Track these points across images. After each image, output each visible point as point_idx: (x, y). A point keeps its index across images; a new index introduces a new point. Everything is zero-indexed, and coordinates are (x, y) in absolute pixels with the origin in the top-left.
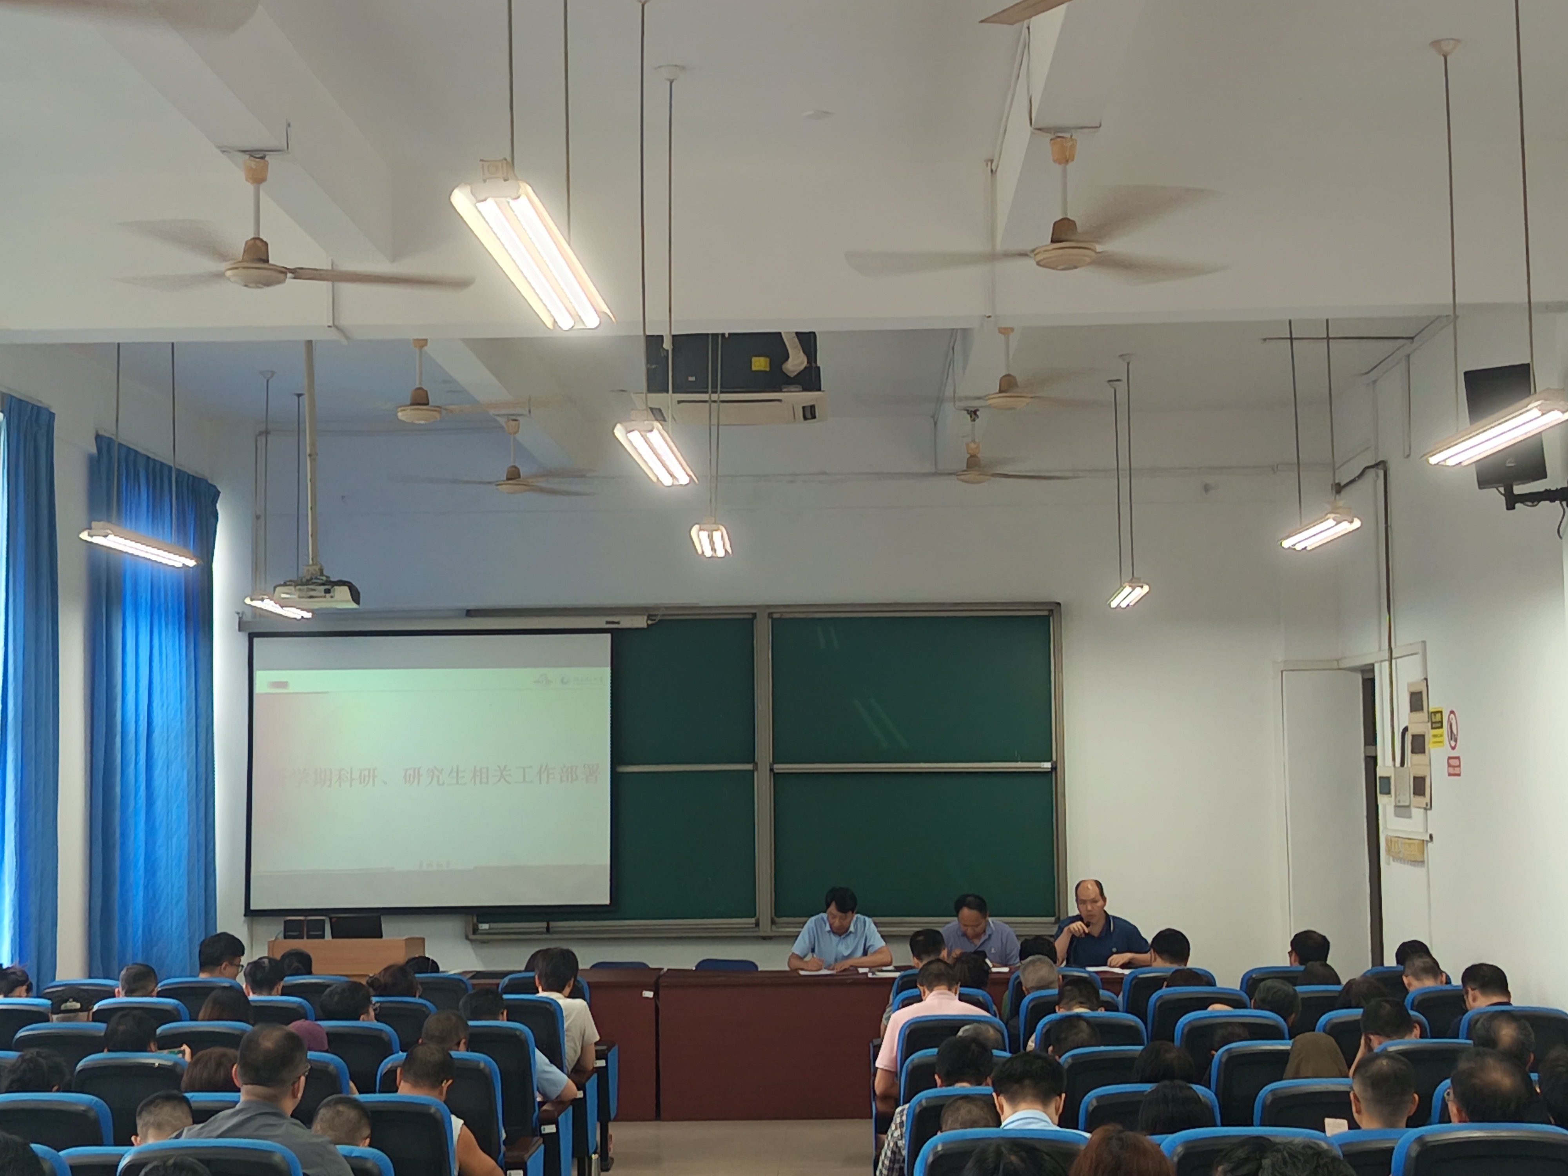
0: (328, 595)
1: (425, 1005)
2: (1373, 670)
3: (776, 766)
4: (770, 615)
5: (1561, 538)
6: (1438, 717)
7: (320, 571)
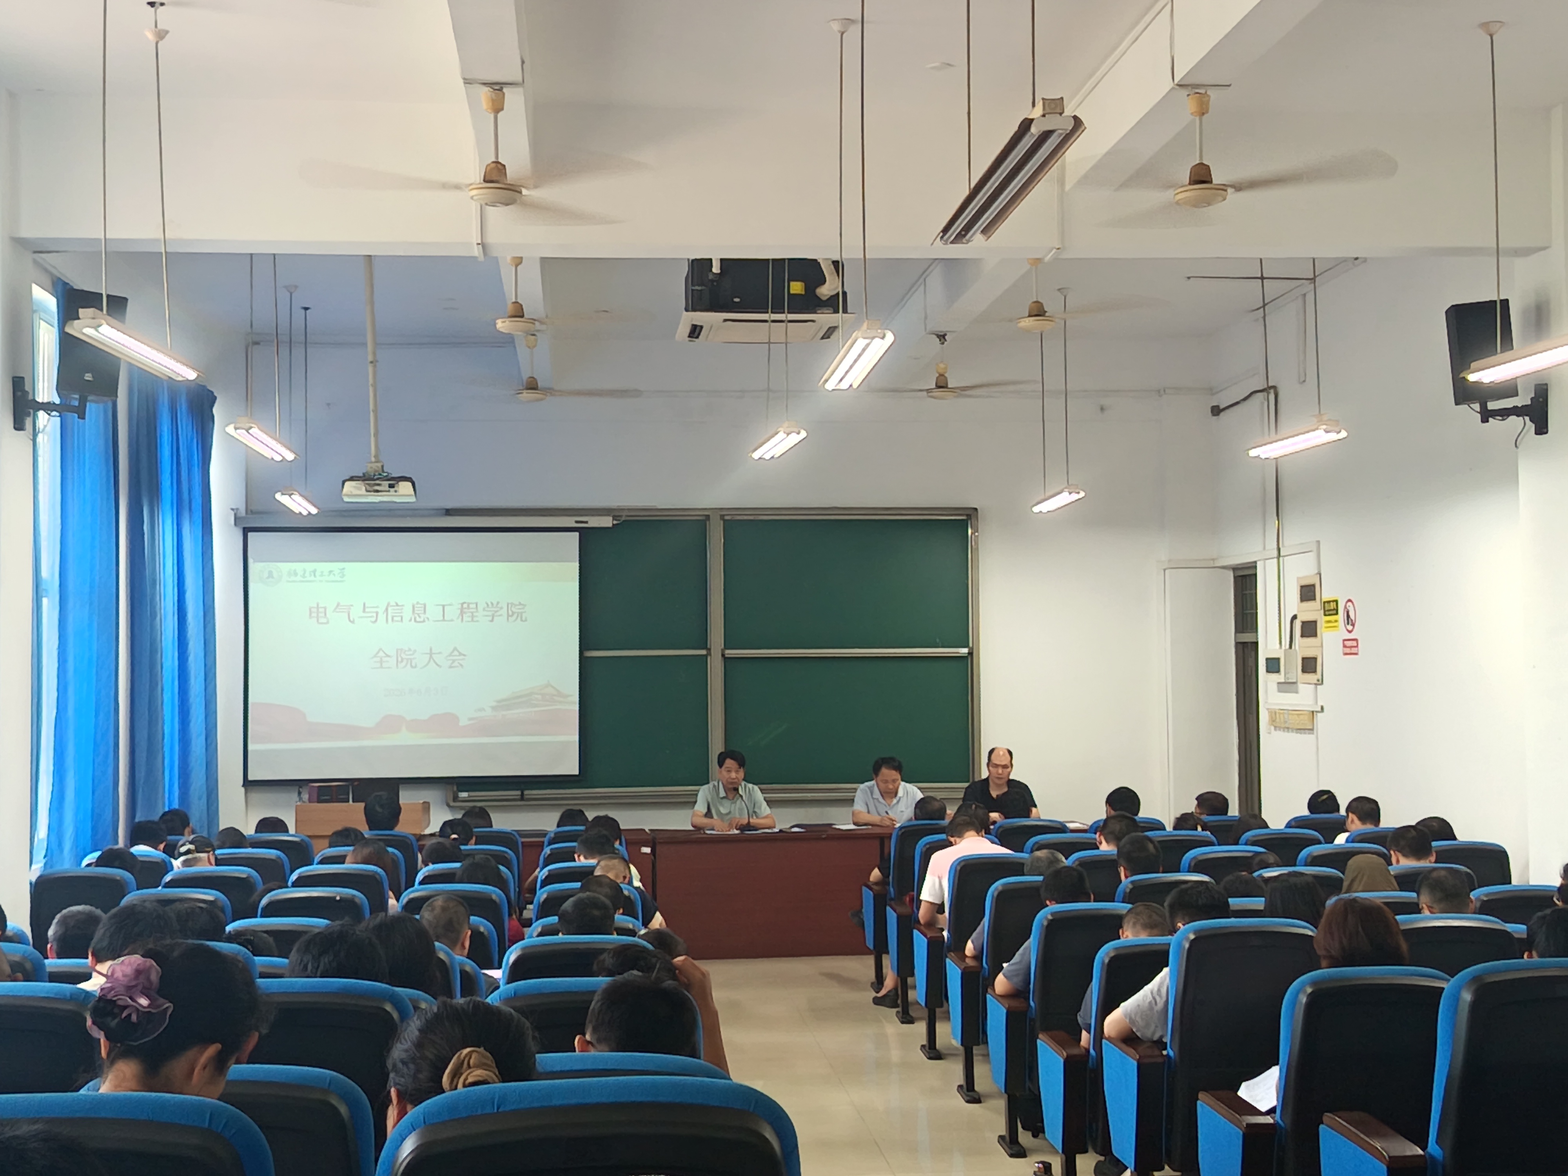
0: (392, 490)
1: (506, 852)
2: (1256, 567)
3: (727, 652)
4: (722, 517)
6: (1333, 605)
7: (383, 466)
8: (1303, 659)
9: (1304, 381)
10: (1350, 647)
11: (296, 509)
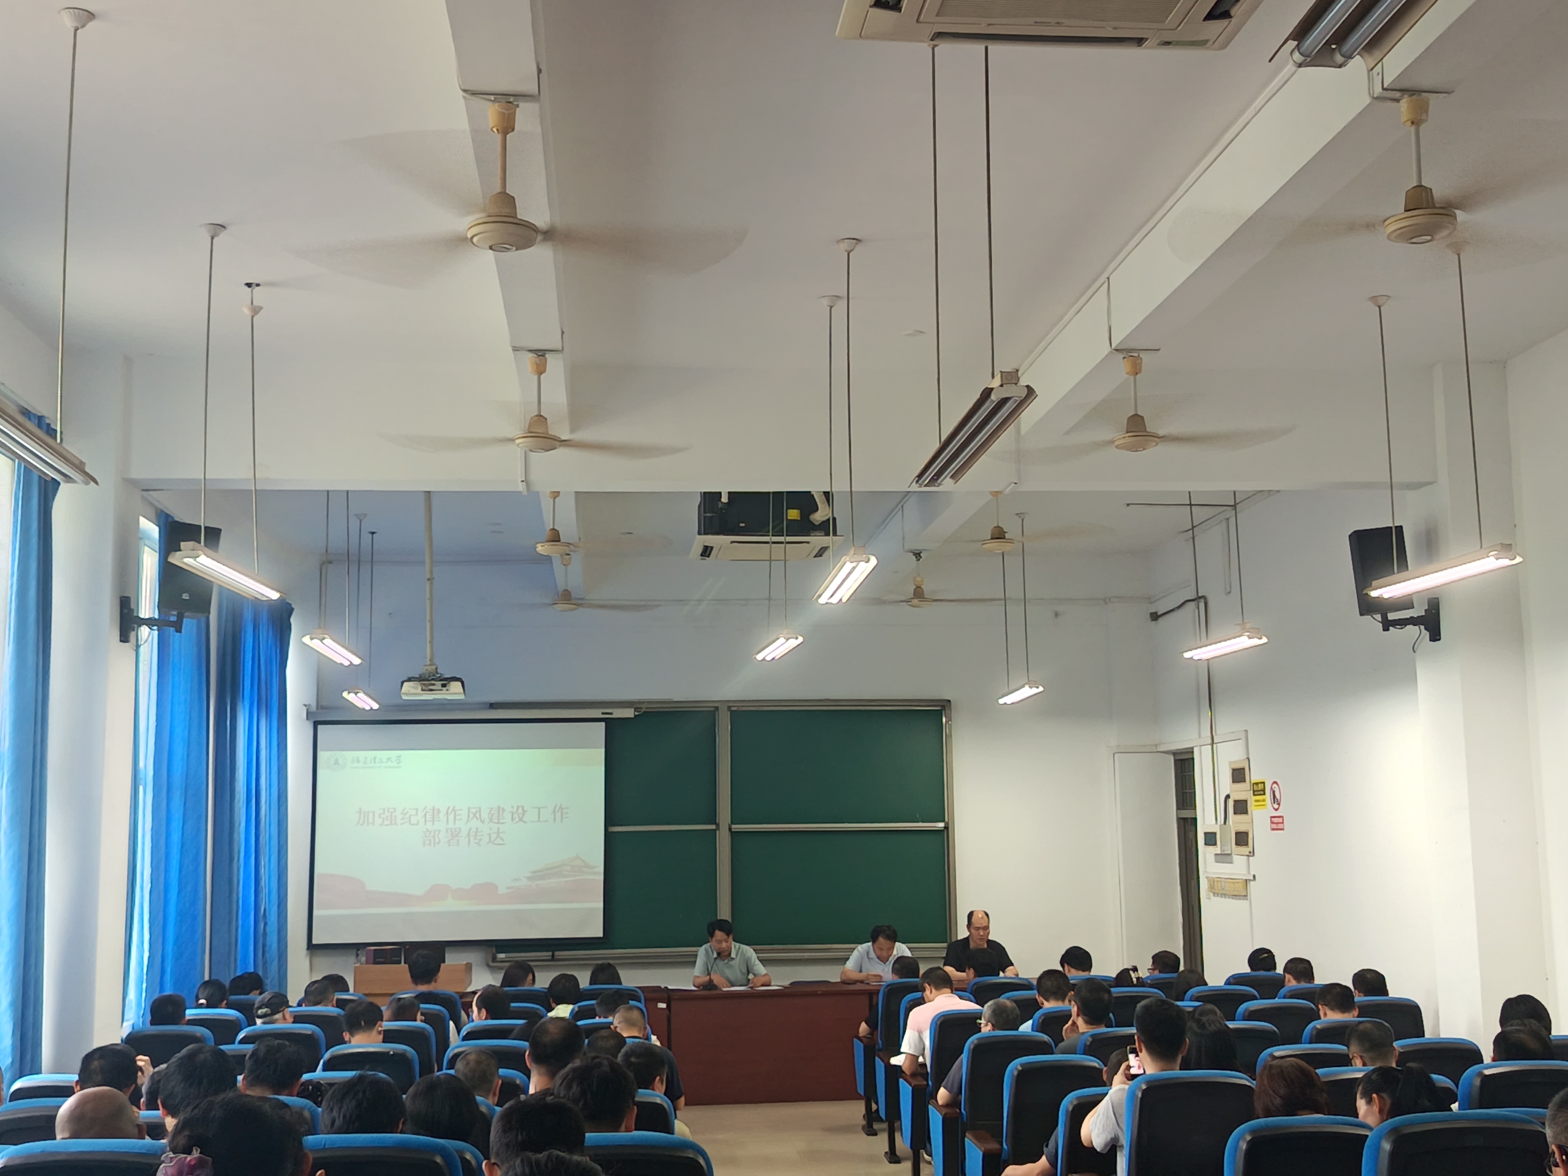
0: (444, 689)
2: (1193, 752)
3: (733, 826)
4: (729, 707)
5: (1414, 652)
6: (1261, 786)
7: (436, 669)
8: (1237, 833)
9: (1229, 592)
10: (1277, 824)
11: (360, 704)
